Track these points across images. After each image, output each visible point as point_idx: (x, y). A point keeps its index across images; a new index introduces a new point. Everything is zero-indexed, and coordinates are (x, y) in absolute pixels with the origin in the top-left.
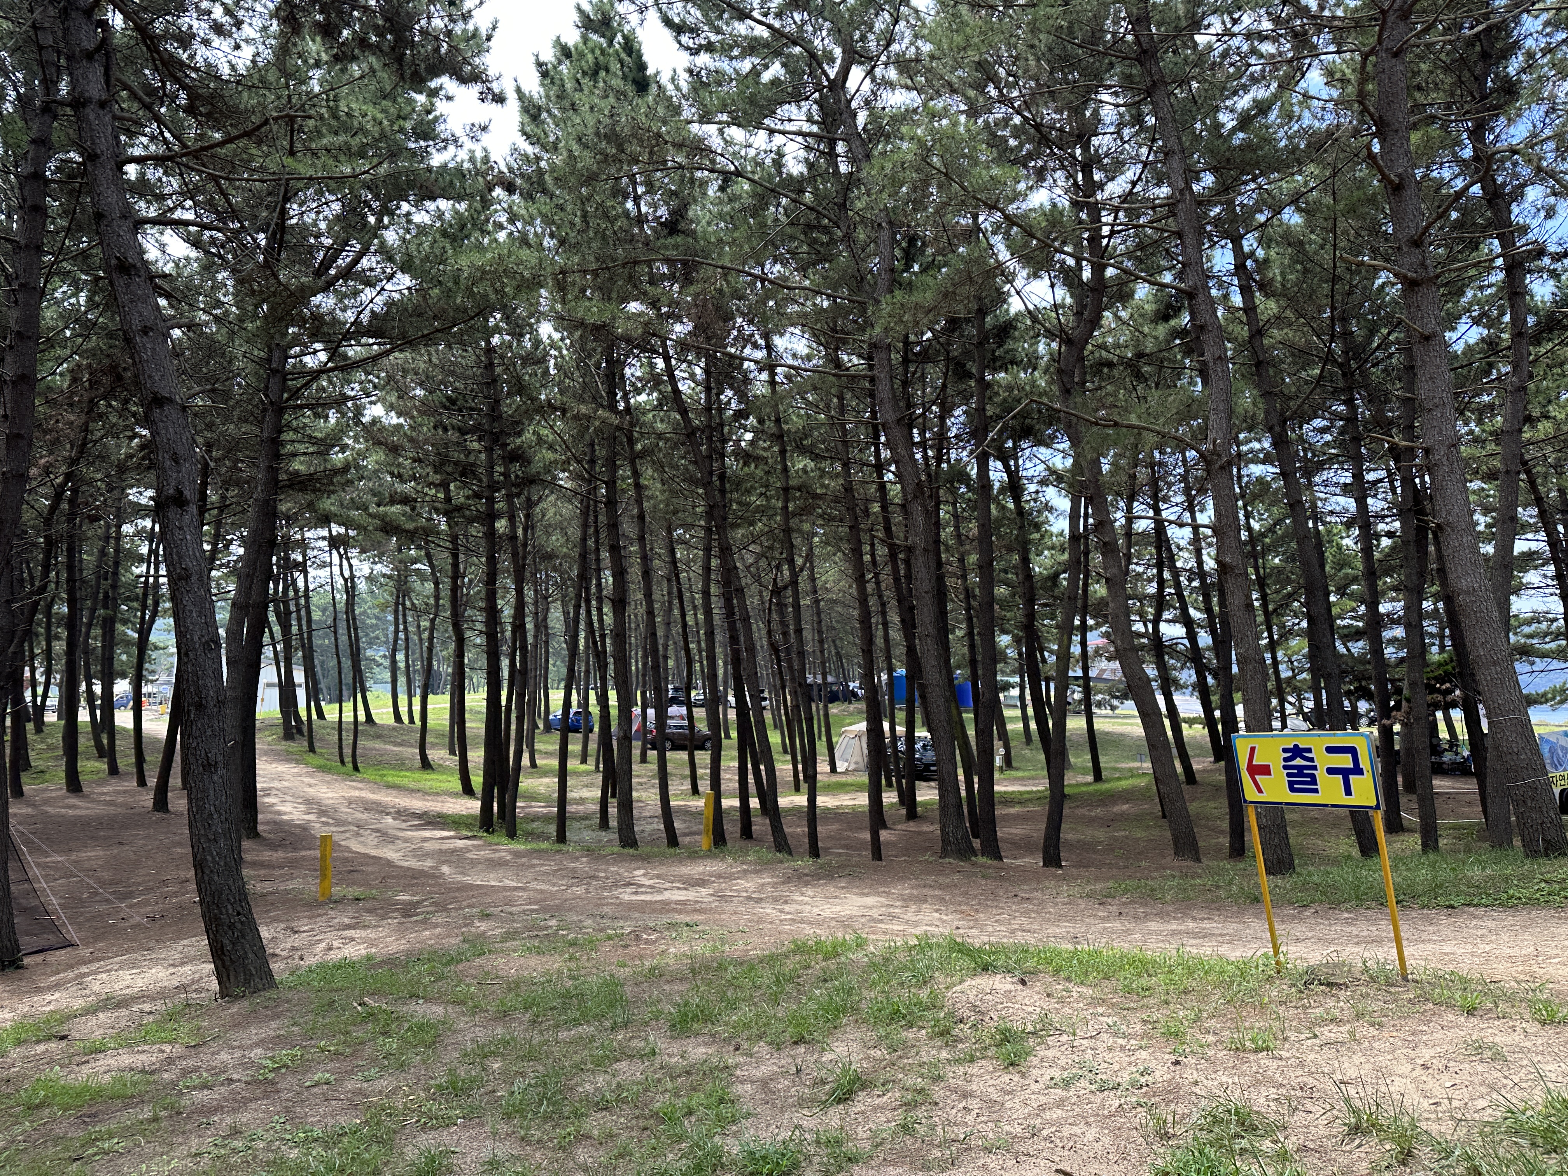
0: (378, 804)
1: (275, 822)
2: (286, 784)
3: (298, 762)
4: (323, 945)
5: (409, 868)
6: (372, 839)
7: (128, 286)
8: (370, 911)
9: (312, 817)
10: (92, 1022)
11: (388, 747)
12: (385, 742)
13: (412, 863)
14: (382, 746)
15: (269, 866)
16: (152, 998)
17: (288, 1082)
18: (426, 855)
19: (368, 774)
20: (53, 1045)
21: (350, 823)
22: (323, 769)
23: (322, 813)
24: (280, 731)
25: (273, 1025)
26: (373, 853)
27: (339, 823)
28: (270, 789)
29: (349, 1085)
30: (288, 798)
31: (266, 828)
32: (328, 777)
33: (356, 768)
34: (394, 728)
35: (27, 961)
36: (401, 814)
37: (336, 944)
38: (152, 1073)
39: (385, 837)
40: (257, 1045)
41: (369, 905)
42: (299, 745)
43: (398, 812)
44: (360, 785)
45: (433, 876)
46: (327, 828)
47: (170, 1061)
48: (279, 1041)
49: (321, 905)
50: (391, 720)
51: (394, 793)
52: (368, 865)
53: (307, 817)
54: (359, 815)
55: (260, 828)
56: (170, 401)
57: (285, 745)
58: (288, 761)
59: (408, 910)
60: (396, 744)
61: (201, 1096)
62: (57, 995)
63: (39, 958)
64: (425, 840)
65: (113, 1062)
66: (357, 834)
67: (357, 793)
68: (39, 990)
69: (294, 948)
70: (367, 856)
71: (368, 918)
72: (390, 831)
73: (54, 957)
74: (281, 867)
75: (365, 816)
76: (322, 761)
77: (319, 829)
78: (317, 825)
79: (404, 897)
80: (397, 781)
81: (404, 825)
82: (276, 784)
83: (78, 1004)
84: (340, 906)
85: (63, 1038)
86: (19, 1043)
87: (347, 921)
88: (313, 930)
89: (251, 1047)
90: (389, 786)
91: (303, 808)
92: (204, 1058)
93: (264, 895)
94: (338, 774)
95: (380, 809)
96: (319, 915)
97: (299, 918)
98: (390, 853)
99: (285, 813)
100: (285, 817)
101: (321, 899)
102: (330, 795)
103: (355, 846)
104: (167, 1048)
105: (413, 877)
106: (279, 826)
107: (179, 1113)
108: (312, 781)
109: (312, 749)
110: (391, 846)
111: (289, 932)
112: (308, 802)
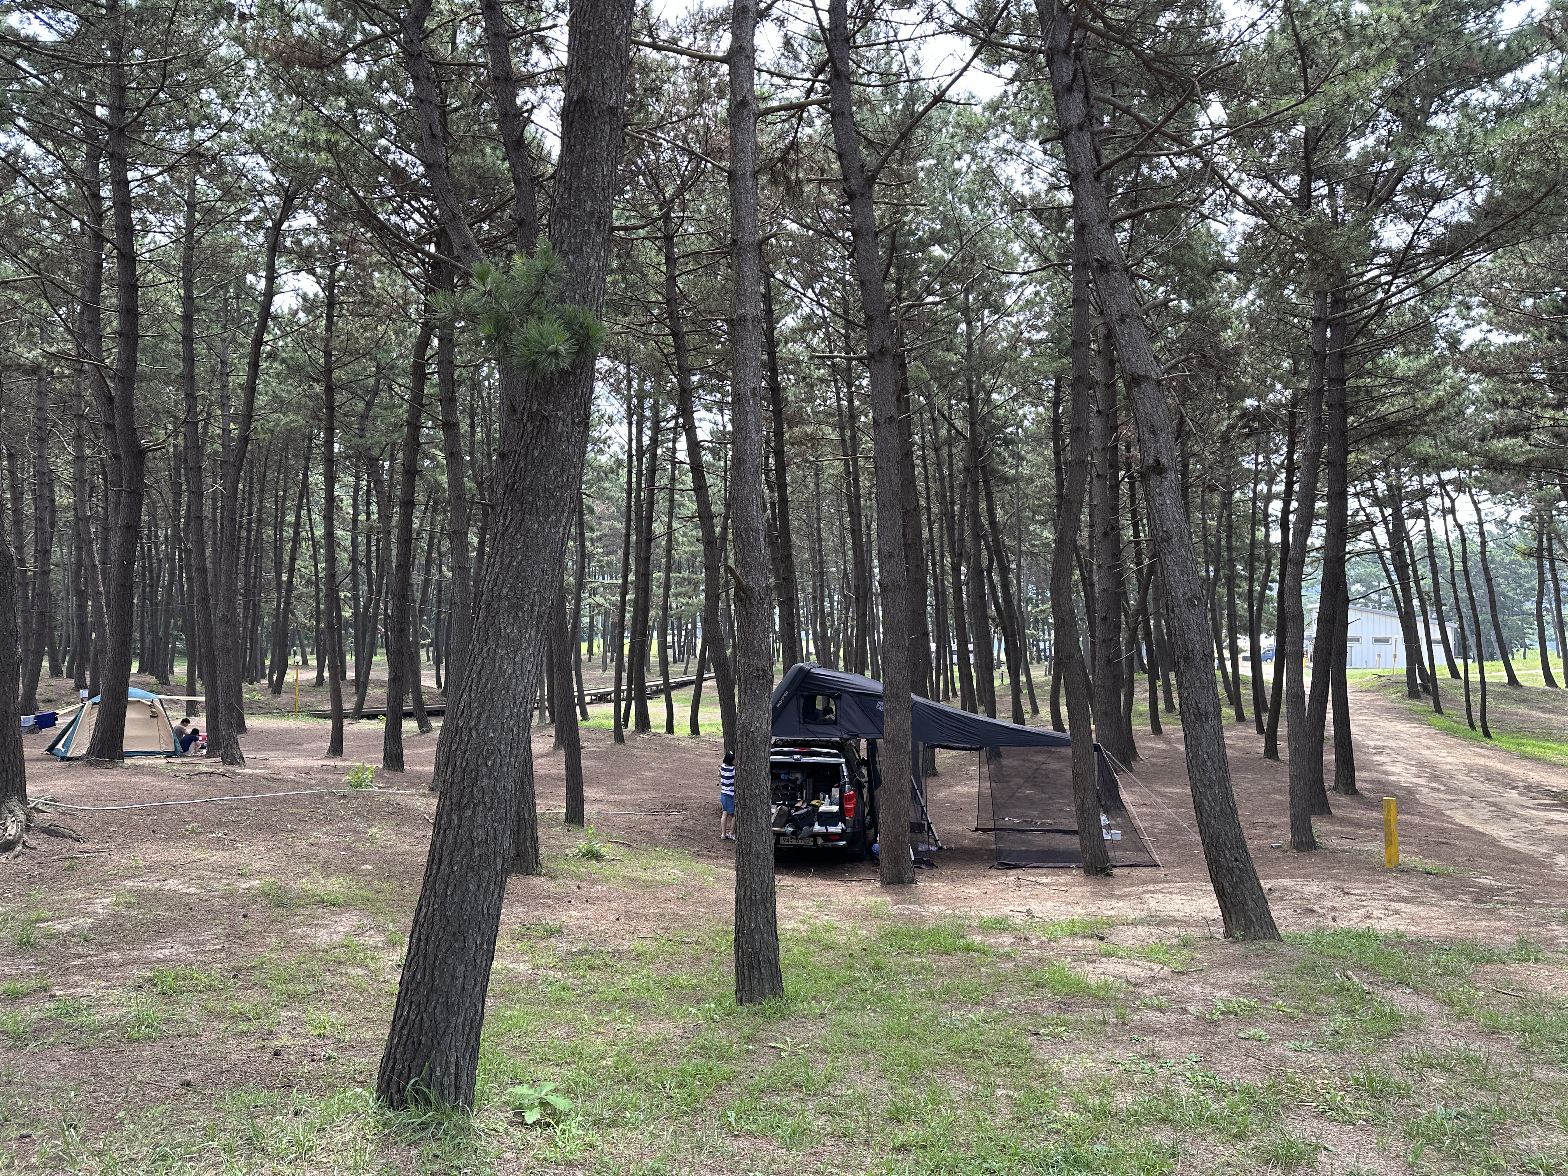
0: (1505, 775)
1: (1380, 782)
2: (1402, 744)
3: (1421, 722)
4: (1362, 911)
5: (1514, 851)
6: (1484, 812)
7: (1107, 282)
8: (1436, 888)
9: (1421, 781)
10: (1131, 931)
11: (1534, 713)
12: (1532, 708)
13: (1523, 847)
14: (1527, 711)
15: (1358, 825)
16: (1188, 924)
17: (1228, 1029)
18: (1545, 840)
19: (1502, 742)
20: (1090, 943)
21: (1463, 793)
22: (1448, 732)
23: (1434, 778)
24: (1406, 689)
25: (1254, 973)
26: (1479, 828)
27: (1450, 790)
28: (1383, 747)
29: (1277, 1050)
30: (1400, 758)
31: (1365, 785)
32: (1452, 741)
33: (1487, 734)
34: (1544, 692)
35: (1115, 871)
36: (1529, 789)
37: (1376, 913)
38: (1135, 985)
39: (1501, 812)
40: (1227, 987)
41: (1439, 881)
42: (1425, 704)
43: (1529, 788)
44: (1486, 752)
45: (1540, 865)
46: (1435, 795)
47: (1153, 980)
48: (1248, 989)
49: (1385, 871)
50: (1541, 682)
51: (1530, 765)
52: (1466, 839)
53: (1415, 780)
54: (1477, 785)
55: (1358, 785)
56: (1146, 378)
57: (1410, 703)
58: (1410, 720)
59: (1483, 895)
60: (1544, 710)
61: (1153, 1016)
62: (1121, 903)
63: (1126, 871)
64: (1550, 822)
65: (1111, 967)
66: (1469, 806)
67: (1482, 761)
68: (1112, 896)
69: (1333, 909)
70: (1470, 830)
71: (1433, 896)
72: (1509, 807)
73: (1136, 873)
74: (1368, 827)
75: (1485, 787)
76: (1448, 723)
77: (1426, 795)
78: (1425, 790)
79: (1486, 881)
80: (1537, 752)
81: (1530, 803)
82: (1392, 743)
83: (1132, 915)
84: (1406, 877)
85: (1102, 939)
86: (1073, 934)
87: (1405, 893)
88: (1364, 895)
89: (1221, 988)
90: (1524, 757)
91: (1414, 770)
92: (1179, 986)
93: (1334, 852)
94: (1465, 738)
95: (1506, 781)
96: (1379, 882)
97: (1356, 881)
98: (1500, 832)
99: (1393, 774)
100: (1392, 778)
101: (1387, 866)
102: (1449, 760)
103: (1461, 818)
104: (1157, 968)
105: (1515, 859)
106: (1383, 787)
107: (1124, 1024)
108: (1431, 743)
109: (1438, 710)
110: (1504, 824)
111: (1339, 892)
112: (1421, 765)
